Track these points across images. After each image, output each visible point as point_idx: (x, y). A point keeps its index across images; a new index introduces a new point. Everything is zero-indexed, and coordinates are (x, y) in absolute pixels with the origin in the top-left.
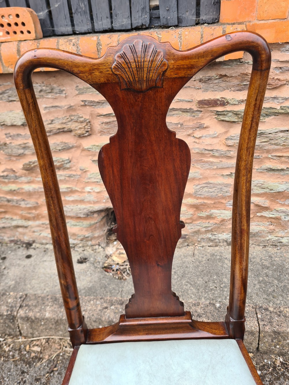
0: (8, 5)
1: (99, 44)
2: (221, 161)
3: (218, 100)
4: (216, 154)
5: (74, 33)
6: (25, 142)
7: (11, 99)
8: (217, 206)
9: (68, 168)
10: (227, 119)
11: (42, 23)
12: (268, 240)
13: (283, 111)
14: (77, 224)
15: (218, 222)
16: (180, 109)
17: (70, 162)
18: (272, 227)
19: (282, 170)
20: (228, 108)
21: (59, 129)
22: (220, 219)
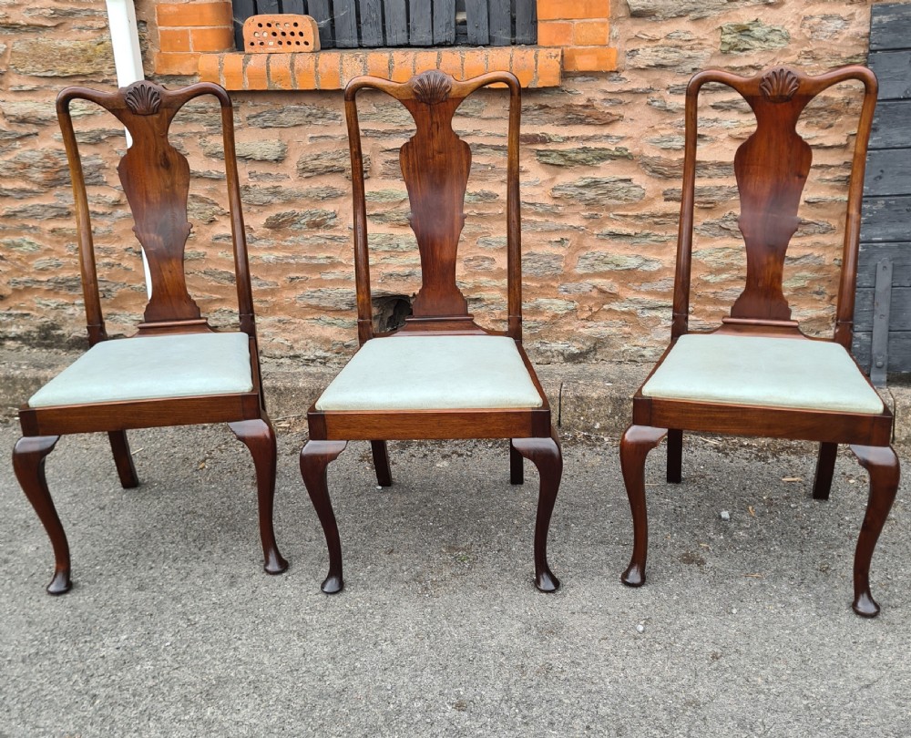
0: (281, 11)
1: (391, 61)
2: (547, 221)
3: (538, 135)
4: (540, 210)
5: (361, 47)
6: (276, 184)
7: (266, 124)
8: (546, 292)
9: (331, 227)
10: (551, 161)
11: (322, 32)
12: (623, 352)
13: (618, 153)
14: (334, 322)
15: (547, 319)
16: (491, 146)
17: (336, 217)
18: (627, 329)
19: (628, 235)
20: (552, 146)
21: (327, 167)
22: (550, 313)
